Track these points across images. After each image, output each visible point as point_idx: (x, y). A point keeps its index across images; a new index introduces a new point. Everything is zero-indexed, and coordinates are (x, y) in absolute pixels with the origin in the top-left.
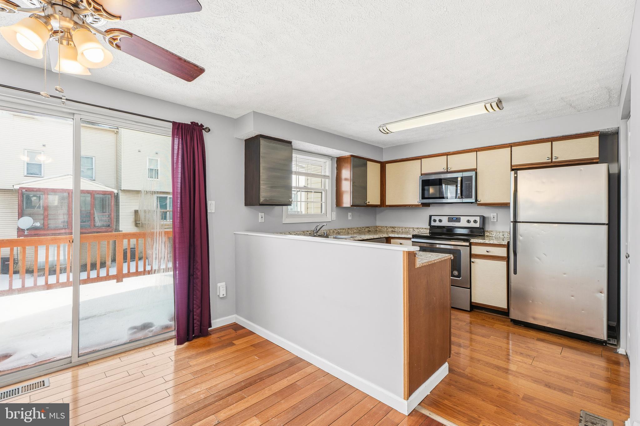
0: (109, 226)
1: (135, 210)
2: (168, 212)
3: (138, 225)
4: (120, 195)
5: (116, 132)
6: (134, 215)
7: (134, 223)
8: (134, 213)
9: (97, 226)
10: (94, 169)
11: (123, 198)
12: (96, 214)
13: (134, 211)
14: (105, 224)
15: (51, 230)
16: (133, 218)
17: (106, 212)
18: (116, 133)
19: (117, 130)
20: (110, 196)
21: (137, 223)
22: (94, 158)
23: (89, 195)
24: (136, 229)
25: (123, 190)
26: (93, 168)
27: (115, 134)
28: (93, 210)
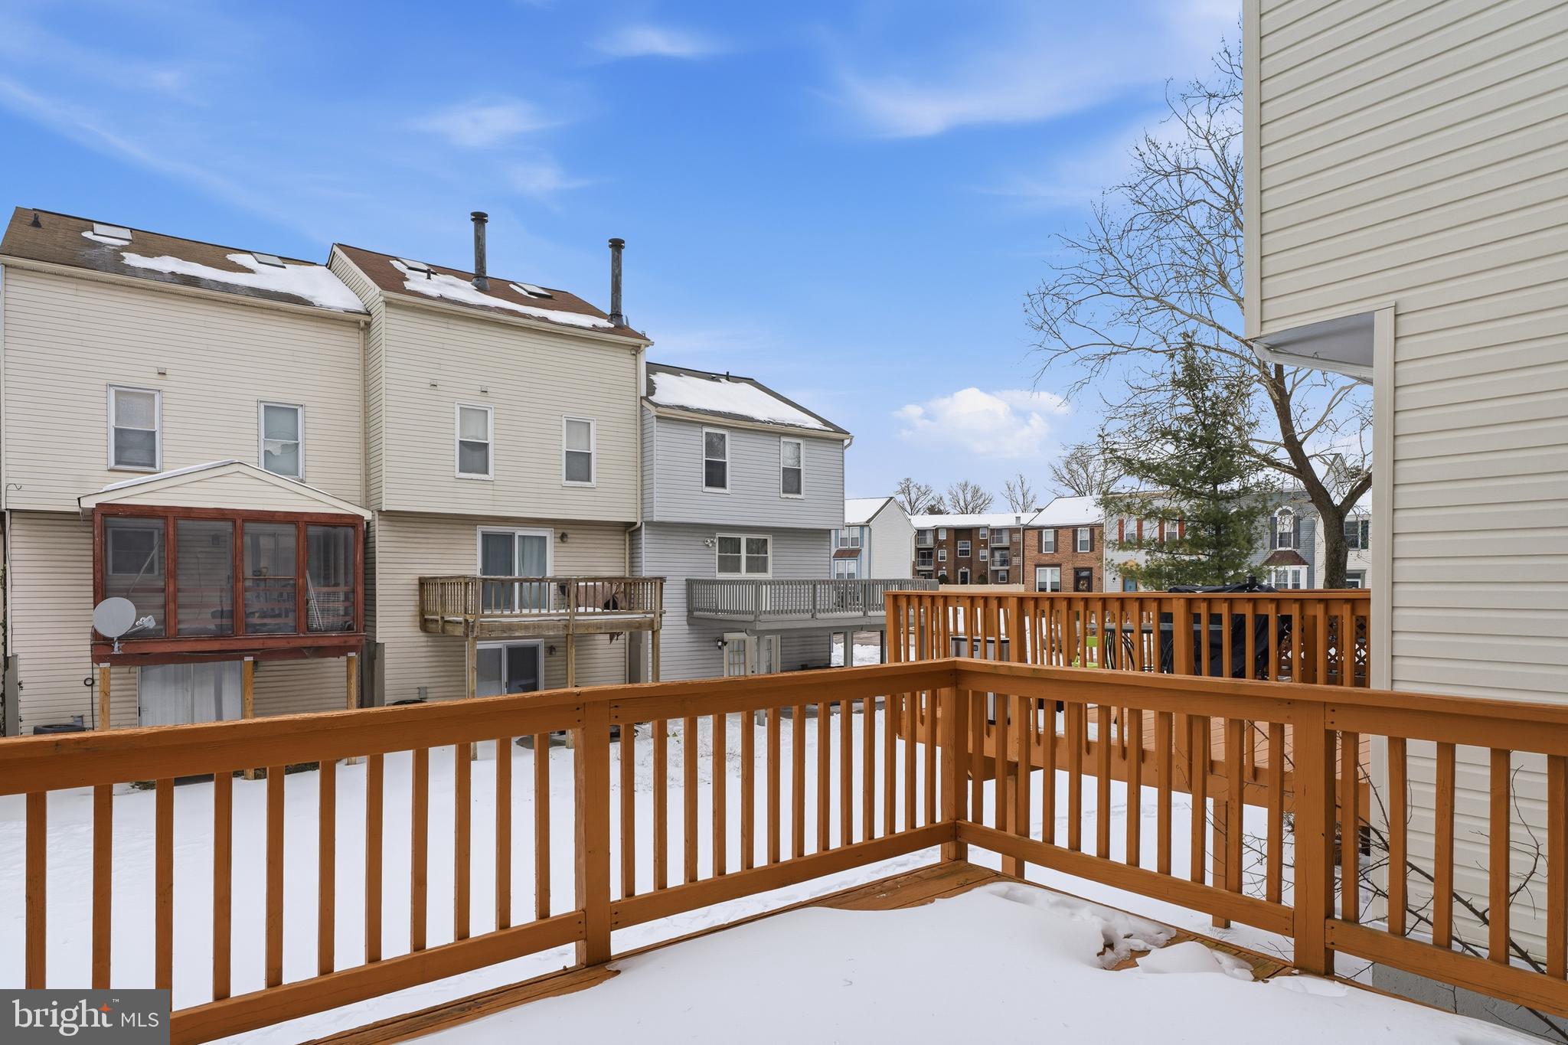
0: (350, 628)
1: (420, 579)
2: (517, 585)
3: (432, 626)
4: (377, 528)
5: (362, 324)
6: (418, 593)
7: (418, 619)
8: (417, 587)
9: (316, 630)
10: (300, 445)
11: (384, 540)
12: (312, 592)
13: (417, 582)
14: (339, 621)
15: (186, 640)
16: (413, 603)
17: (336, 585)
18: (362, 329)
19: (367, 319)
20: (351, 531)
21: (426, 620)
22: (300, 410)
23: (291, 529)
24: (426, 639)
25: (387, 511)
26: (297, 444)
27: (361, 333)
28: (304, 577)
